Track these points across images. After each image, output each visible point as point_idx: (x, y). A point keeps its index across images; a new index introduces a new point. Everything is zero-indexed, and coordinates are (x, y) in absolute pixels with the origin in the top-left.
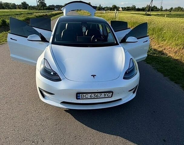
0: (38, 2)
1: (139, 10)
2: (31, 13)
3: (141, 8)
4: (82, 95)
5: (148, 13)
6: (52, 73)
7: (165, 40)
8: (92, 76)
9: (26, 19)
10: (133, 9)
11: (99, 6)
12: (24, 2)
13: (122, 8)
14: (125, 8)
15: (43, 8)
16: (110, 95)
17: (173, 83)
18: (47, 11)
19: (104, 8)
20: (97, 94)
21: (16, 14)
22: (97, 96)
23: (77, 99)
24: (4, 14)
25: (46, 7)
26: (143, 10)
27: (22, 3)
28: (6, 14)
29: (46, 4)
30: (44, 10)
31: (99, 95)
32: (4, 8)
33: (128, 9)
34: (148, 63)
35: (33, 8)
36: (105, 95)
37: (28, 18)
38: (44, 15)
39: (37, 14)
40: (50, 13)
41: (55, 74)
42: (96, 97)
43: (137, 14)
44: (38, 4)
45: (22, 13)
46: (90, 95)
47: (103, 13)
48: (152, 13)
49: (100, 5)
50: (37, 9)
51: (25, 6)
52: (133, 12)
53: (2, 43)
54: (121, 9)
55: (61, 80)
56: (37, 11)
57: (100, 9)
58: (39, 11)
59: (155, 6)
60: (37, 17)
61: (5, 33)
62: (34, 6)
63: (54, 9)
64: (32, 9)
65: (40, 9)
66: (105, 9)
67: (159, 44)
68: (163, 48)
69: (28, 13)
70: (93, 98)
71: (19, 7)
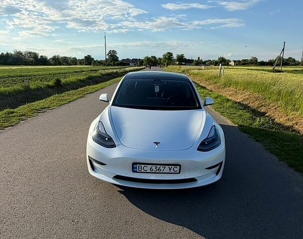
0: (108, 55)
1: (263, 64)
2: (96, 70)
3: (267, 61)
4: (140, 167)
5: (276, 68)
6: (107, 139)
7: (297, 110)
8: (154, 143)
9: (88, 77)
10: (254, 62)
11: (197, 59)
12: (88, 55)
13: (235, 61)
14: (239, 62)
15: (114, 63)
16: (177, 169)
17: (292, 170)
18: (118, 67)
19: (205, 62)
20: (159, 166)
21: (76, 72)
22: (159, 169)
23: (133, 171)
24: (59, 71)
25: (118, 61)
26: (270, 63)
27: (86, 57)
28: (62, 71)
29: (118, 58)
30: (114, 65)
31: (162, 168)
32: (60, 64)
33: (244, 63)
34: (257, 141)
35: (100, 63)
36: (170, 170)
37: (91, 76)
38: (113, 73)
39: (103, 72)
40: (123, 69)
41: (110, 139)
42: (158, 171)
43: (259, 70)
44: (107, 57)
45: (84, 70)
46: (149, 166)
47: (202, 69)
48: (284, 69)
49: (199, 58)
50: (105, 65)
51: (88, 60)
52: (253, 68)
53: (53, 108)
54: (232, 63)
55: (116, 147)
56: (105, 67)
57: (199, 63)
58: (107, 68)
59: (291, 58)
60: (102, 75)
61: (57, 95)
62: (102, 61)
63: (128, 65)
64: (97, 65)
65: (109, 65)
66: (207, 63)
67: (287, 115)
68: (294, 122)
69: (92, 70)
70: (153, 171)
71: (81, 62)
